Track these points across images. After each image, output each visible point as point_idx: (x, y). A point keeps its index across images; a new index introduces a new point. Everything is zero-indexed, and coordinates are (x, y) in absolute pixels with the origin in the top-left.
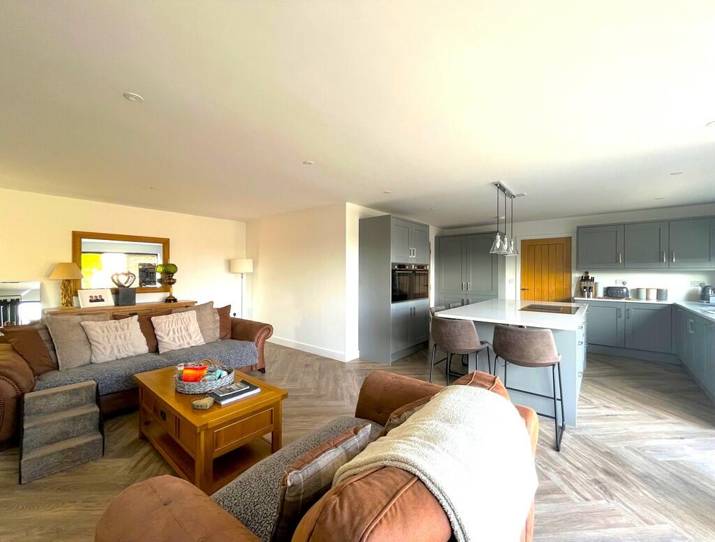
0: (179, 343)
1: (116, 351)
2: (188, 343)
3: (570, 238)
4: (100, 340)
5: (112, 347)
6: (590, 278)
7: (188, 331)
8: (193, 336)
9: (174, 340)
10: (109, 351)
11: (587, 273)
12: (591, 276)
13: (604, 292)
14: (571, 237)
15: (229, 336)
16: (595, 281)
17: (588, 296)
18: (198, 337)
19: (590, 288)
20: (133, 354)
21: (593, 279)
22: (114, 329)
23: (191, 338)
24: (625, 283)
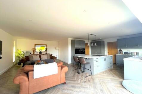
8: (46, 58)
15: (51, 58)
16: (122, 51)
17: (120, 54)
22: (36, 57)
24: (129, 51)
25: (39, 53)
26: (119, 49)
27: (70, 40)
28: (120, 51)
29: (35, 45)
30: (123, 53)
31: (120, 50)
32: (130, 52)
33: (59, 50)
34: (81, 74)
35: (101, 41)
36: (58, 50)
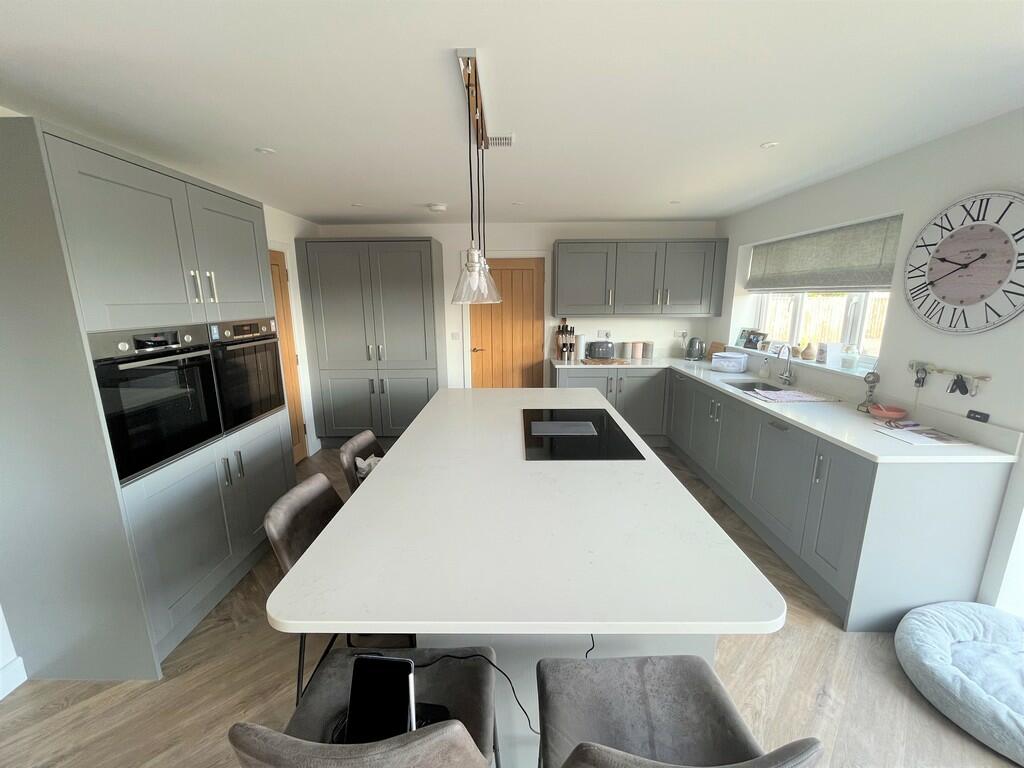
3: (542, 260)
6: (569, 329)
11: (564, 320)
13: (586, 351)
14: (544, 259)
16: (575, 333)
17: (569, 359)
21: (572, 332)
30: (582, 354)
35: (428, 240)
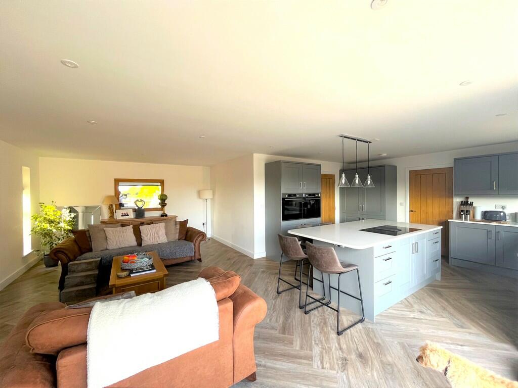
0: (152, 241)
1: (118, 243)
2: (157, 242)
4: (111, 238)
5: (117, 242)
6: (469, 203)
7: (158, 234)
8: (161, 238)
9: (150, 239)
10: (115, 243)
11: (467, 198)
12: (470, 201)
13: (482, 215)
14: (453, 168)
15: (184, 238)
16: (474, 205)
17: (466, 219)
18: (163, 239)
19: (467, 211)
20: (127, 246)
21: (471, 204)
22: (119, 232)
23: (159, 238)
24: (503, 208)
25: (132, 216)
26: (457, 200)
27: (259, 162)
28: (464, 208)
29: (117, 182)
30: (479, 216)
31: (465, 203)
32: (508, 211)
33: (213, 199)
34: (315, 312)
35: (384, 166)
36: (209, 202)
